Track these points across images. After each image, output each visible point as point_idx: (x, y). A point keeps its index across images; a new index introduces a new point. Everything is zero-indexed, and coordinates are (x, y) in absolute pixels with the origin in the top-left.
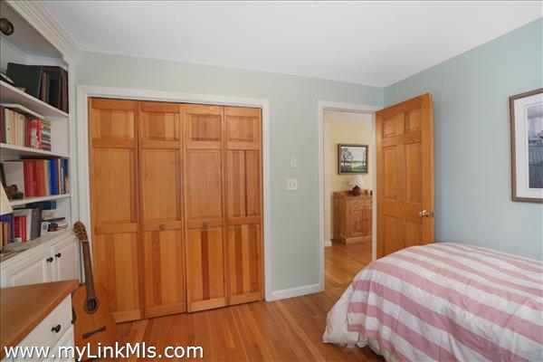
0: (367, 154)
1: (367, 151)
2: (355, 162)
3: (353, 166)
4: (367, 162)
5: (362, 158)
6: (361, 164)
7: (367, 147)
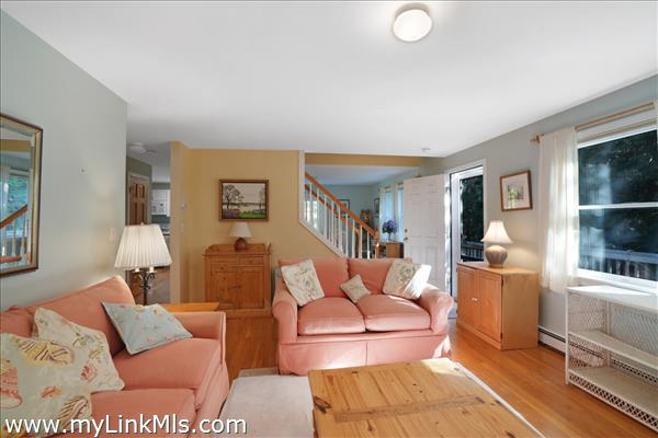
0: (266, 194)
1: (266, 189)
2: (246, 205)
3: (243, 209)
4: (266, 204)
5: (257, 199)
6: (258, 208)
7: (266, 182)
